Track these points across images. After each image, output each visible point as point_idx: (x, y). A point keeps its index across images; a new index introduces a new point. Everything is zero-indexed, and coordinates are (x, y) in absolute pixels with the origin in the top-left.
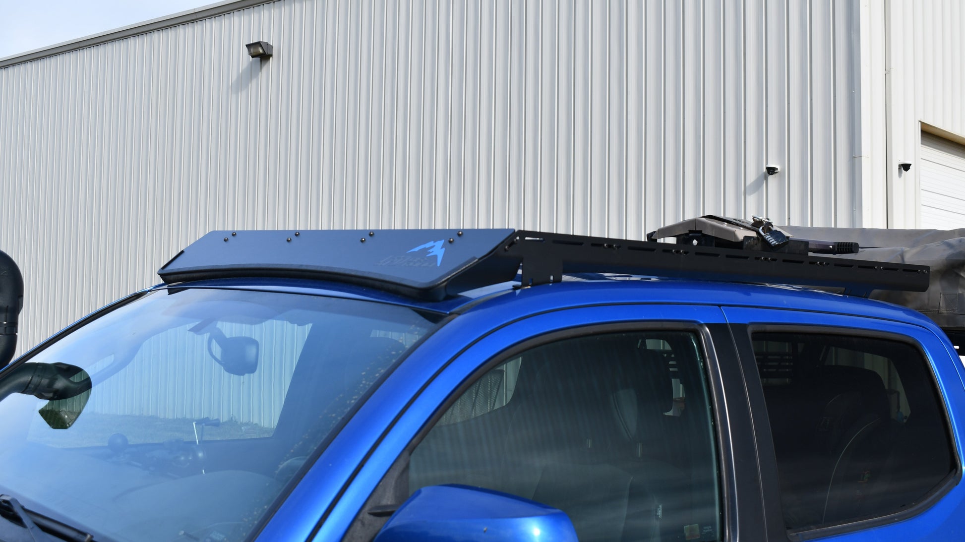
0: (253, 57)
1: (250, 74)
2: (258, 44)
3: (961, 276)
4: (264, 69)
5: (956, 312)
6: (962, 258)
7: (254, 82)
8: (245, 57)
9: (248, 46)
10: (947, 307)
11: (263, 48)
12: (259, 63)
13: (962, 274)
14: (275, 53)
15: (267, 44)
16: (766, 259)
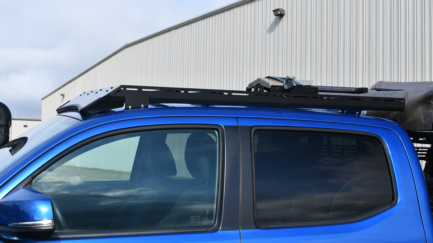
0: (276, 16)
1: (275, 24)
2: (278, 10)
3: (431, 103)
4: (281, 21)
5: (428, 122)
6: (431, 94)
7: (277, 27)
8: (273, 17)
9: (274, 11)
10: (424, 119)
11: (280, 11)
12: (279, 19)
13: (432, 102)
14: (286, 13)
15: (282, 10)
16: (281, 96)
